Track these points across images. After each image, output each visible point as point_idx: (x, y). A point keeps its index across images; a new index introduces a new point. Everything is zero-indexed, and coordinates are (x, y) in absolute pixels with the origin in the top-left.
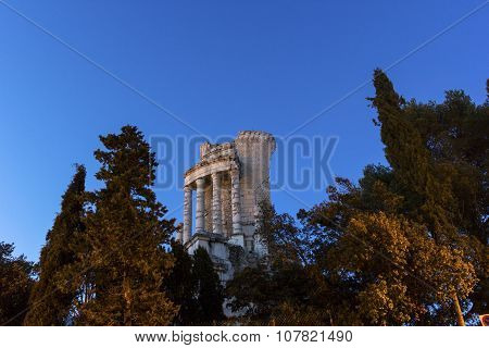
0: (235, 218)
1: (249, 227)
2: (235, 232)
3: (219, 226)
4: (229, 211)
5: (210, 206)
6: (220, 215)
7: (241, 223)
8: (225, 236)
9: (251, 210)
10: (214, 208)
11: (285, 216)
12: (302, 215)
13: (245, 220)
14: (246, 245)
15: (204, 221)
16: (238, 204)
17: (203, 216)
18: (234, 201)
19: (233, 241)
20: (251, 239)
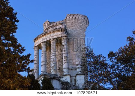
0: (65, 66)
1: (73, 71)
2: (64, 74)
3: (55, 70)
4: (61, 61)
5: (50, 59)
6: (56, 64)
7: (68, 69)
8: (59, 76)
9: (74, 61)
10: (52, 60)
11: (100, 56)
12: (111, 55)
13: (70, 67)
14: (71, 81)
15: (46, 68)
16: (67, 57)
17: (45, 65)
18: (64, 55)
19: (63, 79)
20: (74, 78)
